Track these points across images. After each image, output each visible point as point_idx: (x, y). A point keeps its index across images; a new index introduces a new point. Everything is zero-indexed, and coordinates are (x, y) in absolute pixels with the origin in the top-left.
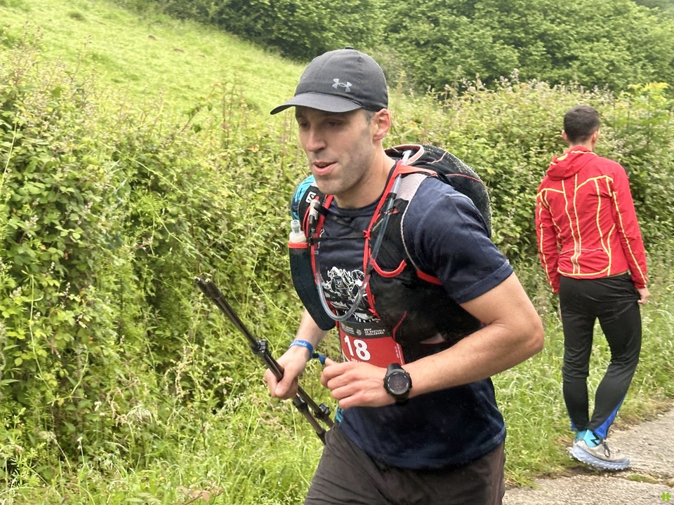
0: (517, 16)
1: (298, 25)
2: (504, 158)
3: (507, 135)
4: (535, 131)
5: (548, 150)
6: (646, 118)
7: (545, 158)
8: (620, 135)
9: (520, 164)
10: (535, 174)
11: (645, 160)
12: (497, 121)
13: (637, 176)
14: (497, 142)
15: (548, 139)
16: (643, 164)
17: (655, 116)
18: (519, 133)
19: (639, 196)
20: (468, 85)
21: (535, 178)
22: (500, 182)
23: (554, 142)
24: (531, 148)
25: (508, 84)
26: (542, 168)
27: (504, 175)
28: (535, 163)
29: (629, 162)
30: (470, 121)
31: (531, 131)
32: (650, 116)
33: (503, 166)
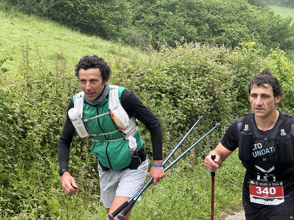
0: (195, 11)
1: (89, 17)
2: (177, 80)
3: (179, 69)
5: (199, 76)
6: (246, 59)
7: (197, 80)
8: (235, 67)
9: (185, 83)
10: (193, 88)
11: (247, 79)
12: (174, 62)
13: (244, 87)
14: (174, 73)
15: (198, 70)
16: (246, 81)
17: (251, 58)
18: (184, 68)
19: (245, 97)
20: (161, 45)
21: (193, 89)
22: (176, 92)
23: (202, 72)
24: (191, 75)
25: (179, 44)
26: (196, 85)
27: (177, 89)
28: (193, 82)
29: (239, 81)
30: (161, 62)
31: (191, 67)
32: (249, 58)
33: (177, 84)
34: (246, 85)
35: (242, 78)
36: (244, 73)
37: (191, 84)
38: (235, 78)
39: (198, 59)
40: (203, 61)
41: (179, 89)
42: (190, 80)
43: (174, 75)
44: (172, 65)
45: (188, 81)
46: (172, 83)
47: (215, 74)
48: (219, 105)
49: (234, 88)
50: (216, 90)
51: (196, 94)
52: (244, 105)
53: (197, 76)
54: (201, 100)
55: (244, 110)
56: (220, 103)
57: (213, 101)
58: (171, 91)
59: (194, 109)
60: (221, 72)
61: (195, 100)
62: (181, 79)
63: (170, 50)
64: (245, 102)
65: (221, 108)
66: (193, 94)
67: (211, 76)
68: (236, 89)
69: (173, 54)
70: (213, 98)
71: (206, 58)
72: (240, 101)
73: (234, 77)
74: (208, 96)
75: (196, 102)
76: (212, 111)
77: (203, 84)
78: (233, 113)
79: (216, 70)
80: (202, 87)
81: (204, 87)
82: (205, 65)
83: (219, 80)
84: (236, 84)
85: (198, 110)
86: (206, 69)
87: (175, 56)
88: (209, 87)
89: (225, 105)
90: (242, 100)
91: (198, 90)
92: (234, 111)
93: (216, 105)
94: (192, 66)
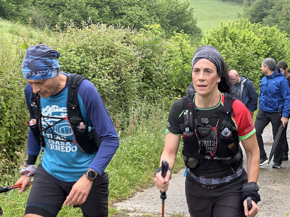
2: (84, 61)
3: (86, 49)
4: (99, 47)
5: (106, 57)
6: (151, 41)
7: (104, 61)
8: (140, 49)
9: (93, 63)
10: (100, 68)
11: (152, 61)
12: (81, 43)
13: (149, 68)
14: (81, 53)
15: (105, 51)
16: (151, 63)
17: (155, 40)
18: (92, 48)
19: (150, 78)
20: (67, 25)
21: (100, 70)
22: (83, 73)
23: (109, 53)
24: (98, 56)
25: (86, 25)
26: (103, 66)
27: (85, 69)
28: (100, 63)
29: (144, 62)
30: (68, 43)
31: (98, 48)
32: (153, 40)
33: (84, 65)
34: (150, 66)
35: (146, 59)
36: (149, 55)
37: (98, 65)
38: (140, 60)
39: (105, 40)
40: (110, 42)
41: (87, 70)
42: (97, 60)
43: (82, 55)
44: (79, 46)
45: (95, 61)
46: (79, 64)
47: (122, 55)
48: (125, 85)
49: (140, 69)
50: (123, 71)
51: (104, 75)
52: (149, 86)
53: (104, 57)
54: (108, 80)
55: (149, 90)
56: (127, 84)
57: (119, 82)
58: (78, 72)
59: (101, 89)
60: (127, 53)
61: (103, 81)
62: (88, 60)
63: (77, 31)
64: (149, 83)
65: (128, 88)
66: (101, 75)
67: (118, 57)
68: (141, 70)
69: (80, 35)
70: (120, 78)
71: (113, 39)
72: (145, 82)
73: (139, 58)
74: (115, 77)
75: (103, 82)
76: (119, 91)
77: (110, 65)
78: (139, 94)
79: (123, 51)
80: (109, 67)
81: (111, 68)
82: (112, 46)
83: (125, 60)
84: (141, 65)
85: (105, 90)
86: (113, 50)
87: (81, 37)
88: (116, 68)
89: (131, 86)
90: (147, 81)
91: (105, 71)
92: (140, 92)
93: (123, 86)
94: (100, 47)
